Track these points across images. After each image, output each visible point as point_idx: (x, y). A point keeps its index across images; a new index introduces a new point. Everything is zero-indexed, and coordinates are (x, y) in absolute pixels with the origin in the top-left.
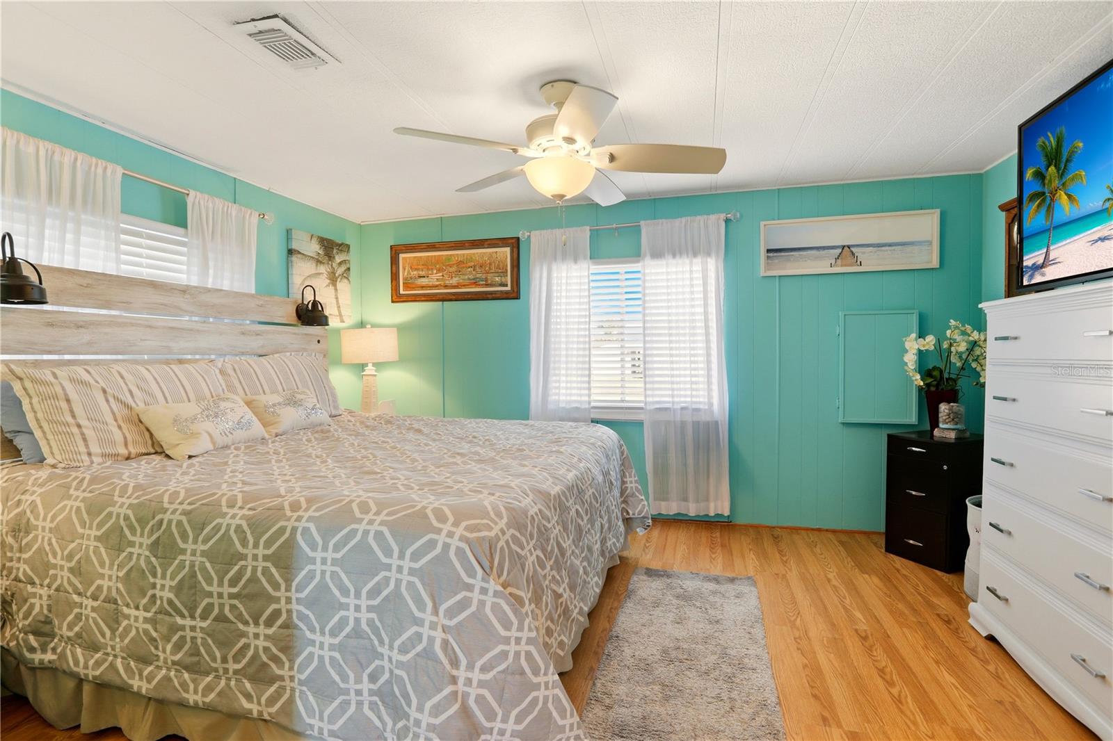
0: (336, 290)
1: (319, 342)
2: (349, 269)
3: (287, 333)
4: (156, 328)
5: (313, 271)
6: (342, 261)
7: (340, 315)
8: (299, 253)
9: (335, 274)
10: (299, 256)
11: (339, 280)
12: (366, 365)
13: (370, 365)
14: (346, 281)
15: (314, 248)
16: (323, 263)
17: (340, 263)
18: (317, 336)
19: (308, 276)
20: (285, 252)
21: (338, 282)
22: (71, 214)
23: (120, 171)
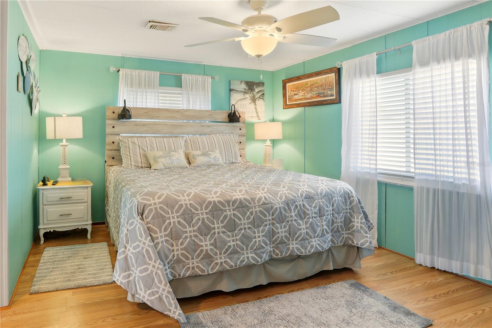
0: (255, 105)
1: (240, 129)
2: (264, 94)
3: (222, 125)
4: (168, 125)
5: (243, 97)
6: (259, 91)
7: (258, 116)
8: (234, 90)
9: (255, 97)
10: (234, 91)
11: (257, 100)
12: (266, 140)
13: (268, 140)
14: (261, 100)
15: (243, 86)
16: (248, 93)
17: (258, 92)
18: (240, 127)
19: (239, 100)
20: (228, 90)
21: (256, 101)
22: (145, 90)
23: (158, 73)
